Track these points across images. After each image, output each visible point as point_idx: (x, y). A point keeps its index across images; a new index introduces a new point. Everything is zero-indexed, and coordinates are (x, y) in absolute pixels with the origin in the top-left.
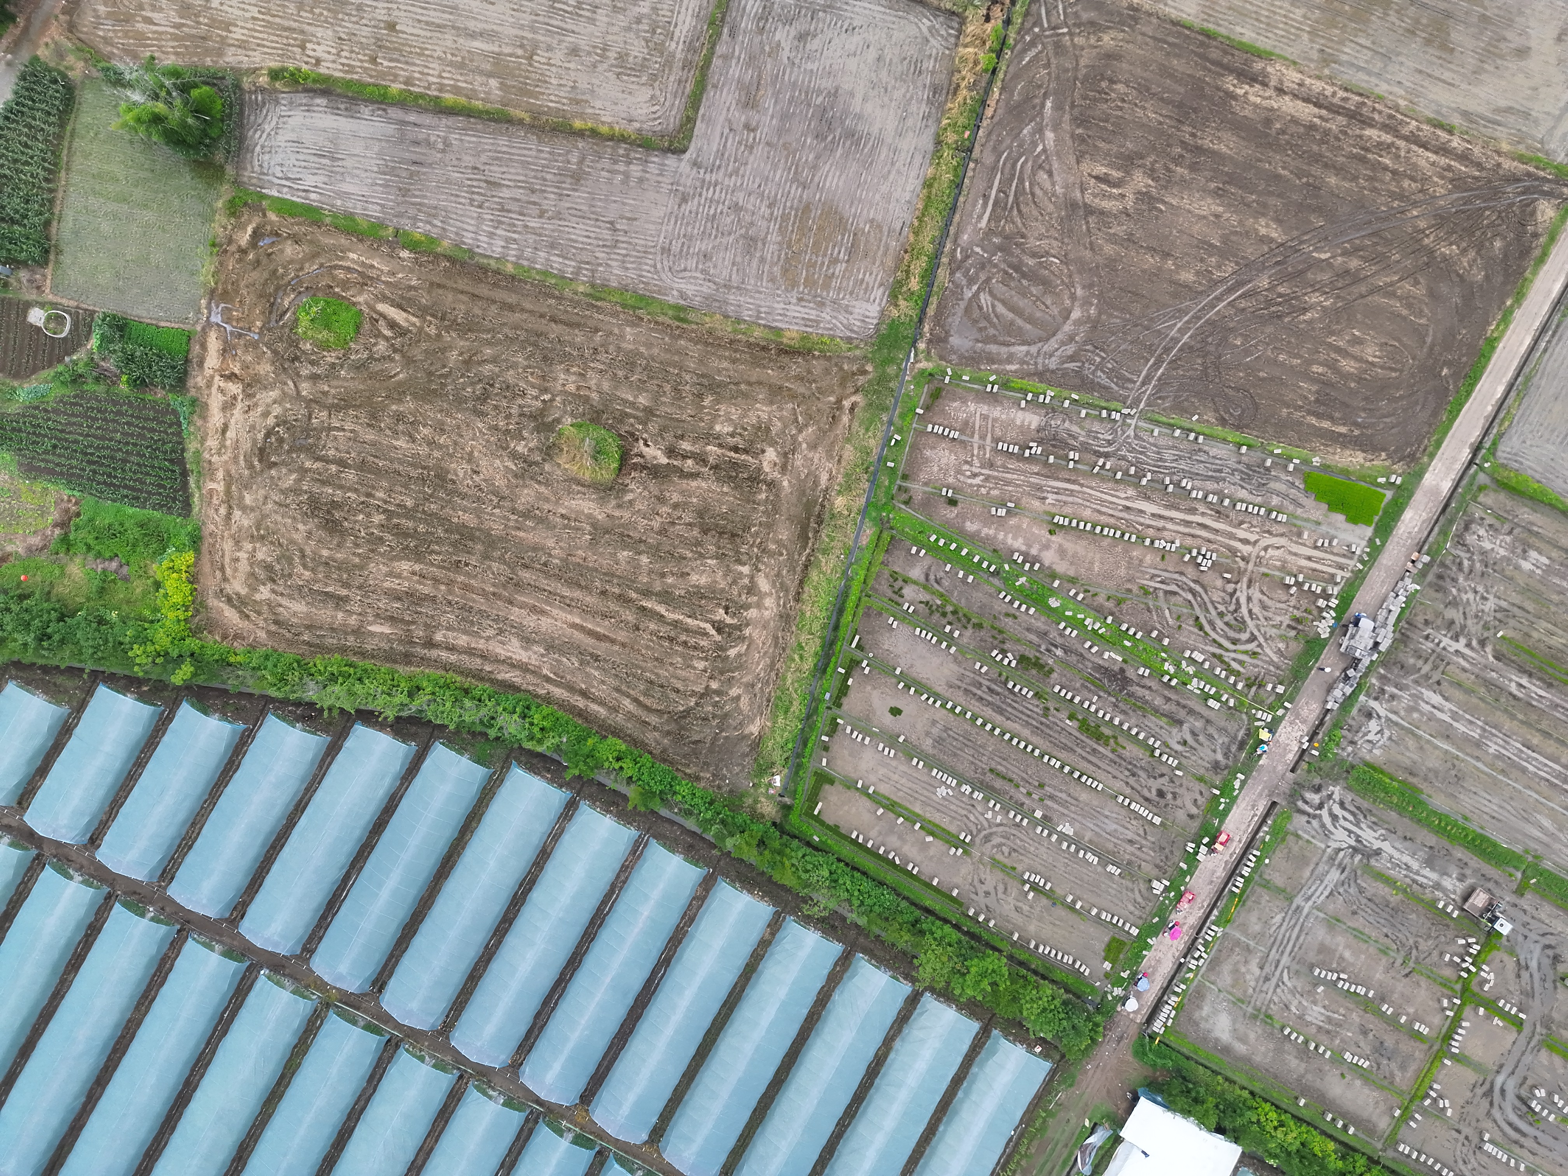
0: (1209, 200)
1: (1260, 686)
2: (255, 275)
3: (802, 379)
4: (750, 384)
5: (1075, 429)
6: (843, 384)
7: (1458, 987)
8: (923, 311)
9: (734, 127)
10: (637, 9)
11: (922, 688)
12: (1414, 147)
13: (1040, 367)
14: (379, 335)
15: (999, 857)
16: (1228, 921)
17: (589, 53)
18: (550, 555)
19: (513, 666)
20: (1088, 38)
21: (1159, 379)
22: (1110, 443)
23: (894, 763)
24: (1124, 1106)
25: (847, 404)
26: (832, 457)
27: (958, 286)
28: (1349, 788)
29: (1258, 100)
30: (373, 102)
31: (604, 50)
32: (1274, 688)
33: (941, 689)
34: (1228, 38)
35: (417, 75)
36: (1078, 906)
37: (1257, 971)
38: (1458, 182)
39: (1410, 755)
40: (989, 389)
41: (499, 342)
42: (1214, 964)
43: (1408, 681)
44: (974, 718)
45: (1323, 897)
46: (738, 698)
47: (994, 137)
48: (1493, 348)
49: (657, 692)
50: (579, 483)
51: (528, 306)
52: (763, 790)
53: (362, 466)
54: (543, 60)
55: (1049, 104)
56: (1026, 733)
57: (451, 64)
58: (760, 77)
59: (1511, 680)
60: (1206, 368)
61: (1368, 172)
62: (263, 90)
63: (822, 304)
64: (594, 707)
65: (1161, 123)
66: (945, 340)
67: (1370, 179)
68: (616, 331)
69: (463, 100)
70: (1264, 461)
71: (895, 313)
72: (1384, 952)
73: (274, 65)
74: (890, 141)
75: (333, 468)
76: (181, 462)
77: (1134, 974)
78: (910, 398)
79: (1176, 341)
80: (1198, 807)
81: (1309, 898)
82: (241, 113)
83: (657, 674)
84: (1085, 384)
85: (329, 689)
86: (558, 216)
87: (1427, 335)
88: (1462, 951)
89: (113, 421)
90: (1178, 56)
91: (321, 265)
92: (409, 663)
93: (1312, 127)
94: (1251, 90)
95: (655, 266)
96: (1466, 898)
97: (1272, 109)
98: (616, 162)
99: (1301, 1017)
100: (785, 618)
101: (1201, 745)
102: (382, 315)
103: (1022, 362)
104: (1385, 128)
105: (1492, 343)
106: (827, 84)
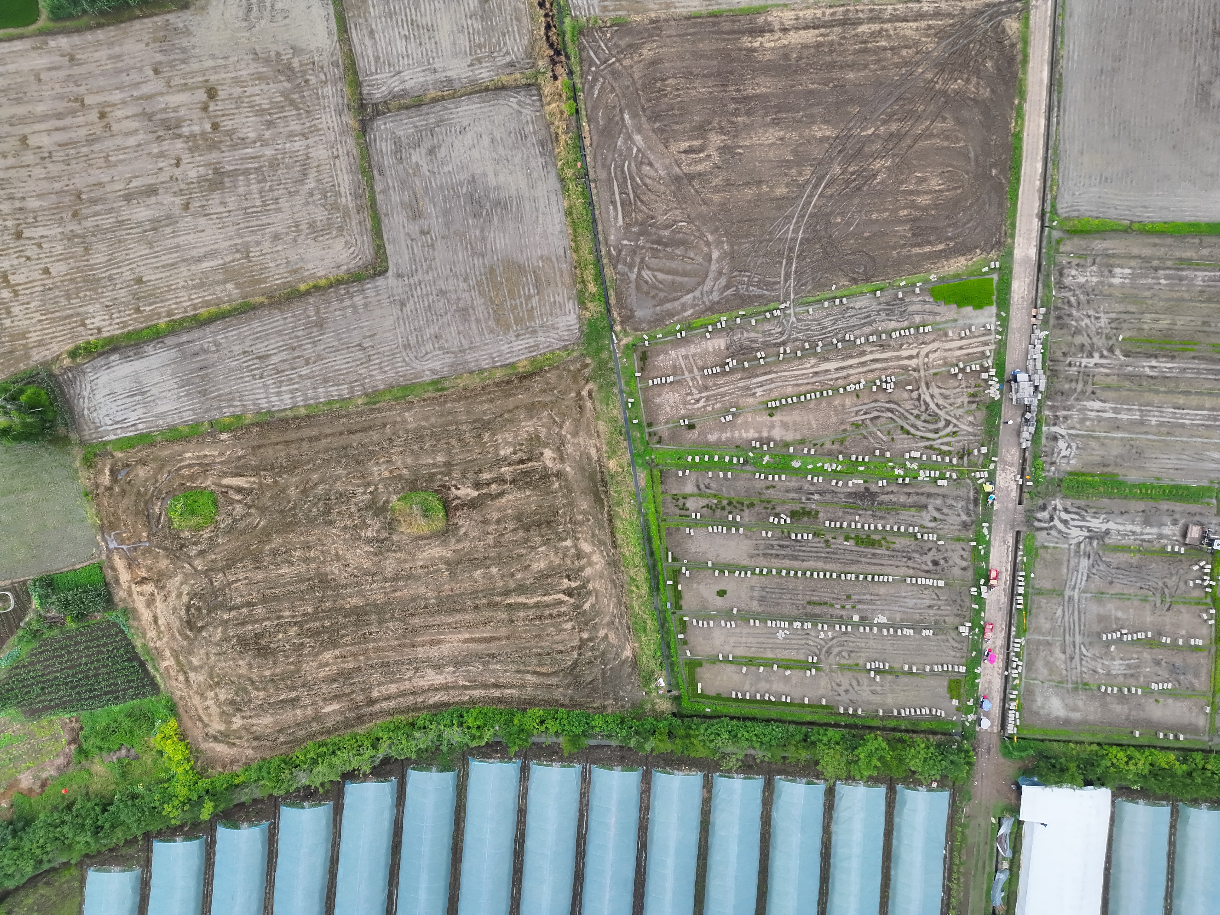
0: (771, 130)
1: (969, 454)
2: (126, 501)
3: (545, 391)
4: (510, 411)
5: (753, 335)
6: (575, 380)
7: (1209, 600)
8: (607, 303)
9: (413, 237)
10: (307, 187)
11: (732, 568)
12: (898, 24)
13: (708, 304)
14: (233, 502)
15: (843, 661)
16: (1025, 631)
17: (287, 234)
18: (426, 599)
19: (437, 690)
20: (632, 58)
21: (796, 272)
22: (782, 334)
23: (738, 630)
24: (1013, 796)
25: (584, 393)
26: (592, 435)
27: (623, 274)
28: (1065, 497)
29: (772, 44)
30: (152, 341)
31: (296, 226)
32: (979, 451)
33: (746, 562)
34: (731, 10)
35: (173, 306)
36: (915, 670)
37: (1062, 656)
38: (941, 34)
39: (1097, 453)
40: (679, 336)
41: (320, 467)
42: (1030, 666)
43: (1071, 401)
44: (779, 572)
45: (1083, 583)
46: (606, 636)
47: (599, 158)
48: (1020, 140)
49: (547, 660)
50: (422, 538)
51: (328, 431)
52: (654, 694)
53: (264, 600)
54: (258, 254)
55: (626, 116)
56: (820, 565)
57: (194, 287)
58: (415, 194)
59: (1144, 367)
60: (825, 249)
61: (874, 58)
62: (70, 369)
63: (534, 332)
64: (508, 691)
65: (711, 93)
66: (632, 316)
67: (878, 61)
68: (399, 419)
69: (214, 309)
70: (897, 295)
71: (588, 314)
72: (1145, 600)
73: (70, 347)
74: (527, 195)
75: (245, 610)
76: (136, 657)
77: (977, 700)
78: (627, 368)
79: (794, 240)
80: (966, 560)
81: (1074, 588)
82: (62, 392)
83: (541, 647)
84: (745, 301)
85: (315, 771)
86: (320, 358)
87: (969, 152)
88: (1199, 573)
89: (76, 651)
90: (701, 40)
91: (169, 472)
92: (363, 723)
93: (819, 45)
94: (763, 40)
95: (404, 361)
96: (1184, 535)
97: (785, 46)
98: (342, 301)
99: (1108, 674)
100: (613, 564)
101: (947, 515)
102: (228, 487)
103: (694, 306)
104: (871, 20)
105: (1018, 136)
106: (464, 176)
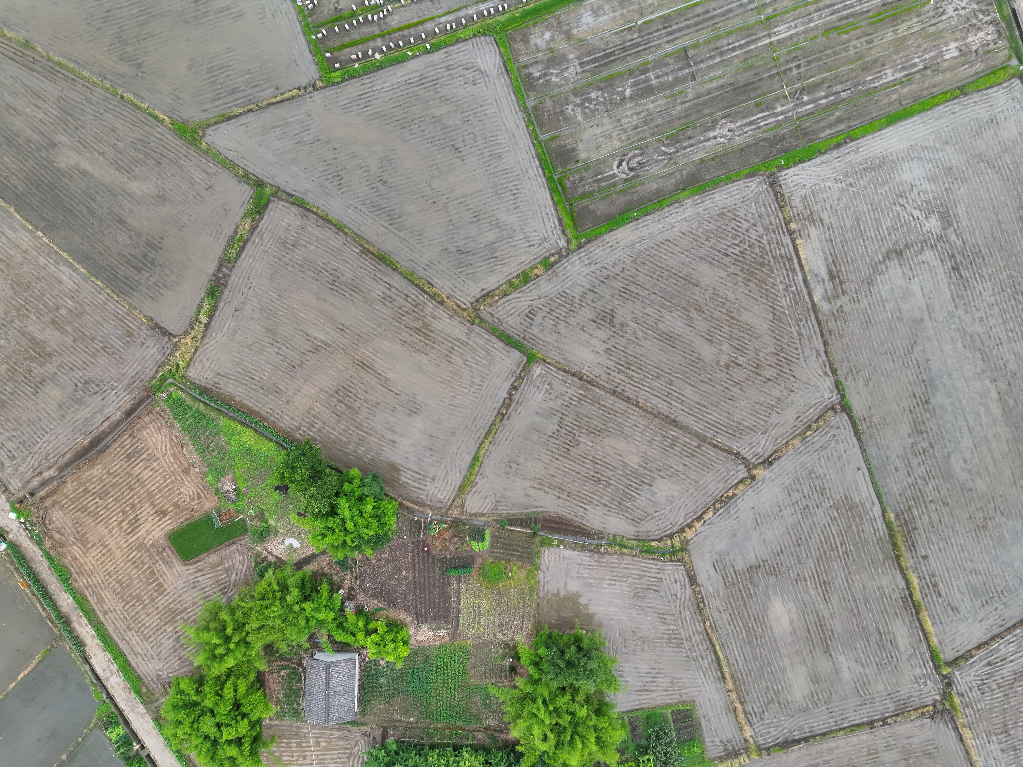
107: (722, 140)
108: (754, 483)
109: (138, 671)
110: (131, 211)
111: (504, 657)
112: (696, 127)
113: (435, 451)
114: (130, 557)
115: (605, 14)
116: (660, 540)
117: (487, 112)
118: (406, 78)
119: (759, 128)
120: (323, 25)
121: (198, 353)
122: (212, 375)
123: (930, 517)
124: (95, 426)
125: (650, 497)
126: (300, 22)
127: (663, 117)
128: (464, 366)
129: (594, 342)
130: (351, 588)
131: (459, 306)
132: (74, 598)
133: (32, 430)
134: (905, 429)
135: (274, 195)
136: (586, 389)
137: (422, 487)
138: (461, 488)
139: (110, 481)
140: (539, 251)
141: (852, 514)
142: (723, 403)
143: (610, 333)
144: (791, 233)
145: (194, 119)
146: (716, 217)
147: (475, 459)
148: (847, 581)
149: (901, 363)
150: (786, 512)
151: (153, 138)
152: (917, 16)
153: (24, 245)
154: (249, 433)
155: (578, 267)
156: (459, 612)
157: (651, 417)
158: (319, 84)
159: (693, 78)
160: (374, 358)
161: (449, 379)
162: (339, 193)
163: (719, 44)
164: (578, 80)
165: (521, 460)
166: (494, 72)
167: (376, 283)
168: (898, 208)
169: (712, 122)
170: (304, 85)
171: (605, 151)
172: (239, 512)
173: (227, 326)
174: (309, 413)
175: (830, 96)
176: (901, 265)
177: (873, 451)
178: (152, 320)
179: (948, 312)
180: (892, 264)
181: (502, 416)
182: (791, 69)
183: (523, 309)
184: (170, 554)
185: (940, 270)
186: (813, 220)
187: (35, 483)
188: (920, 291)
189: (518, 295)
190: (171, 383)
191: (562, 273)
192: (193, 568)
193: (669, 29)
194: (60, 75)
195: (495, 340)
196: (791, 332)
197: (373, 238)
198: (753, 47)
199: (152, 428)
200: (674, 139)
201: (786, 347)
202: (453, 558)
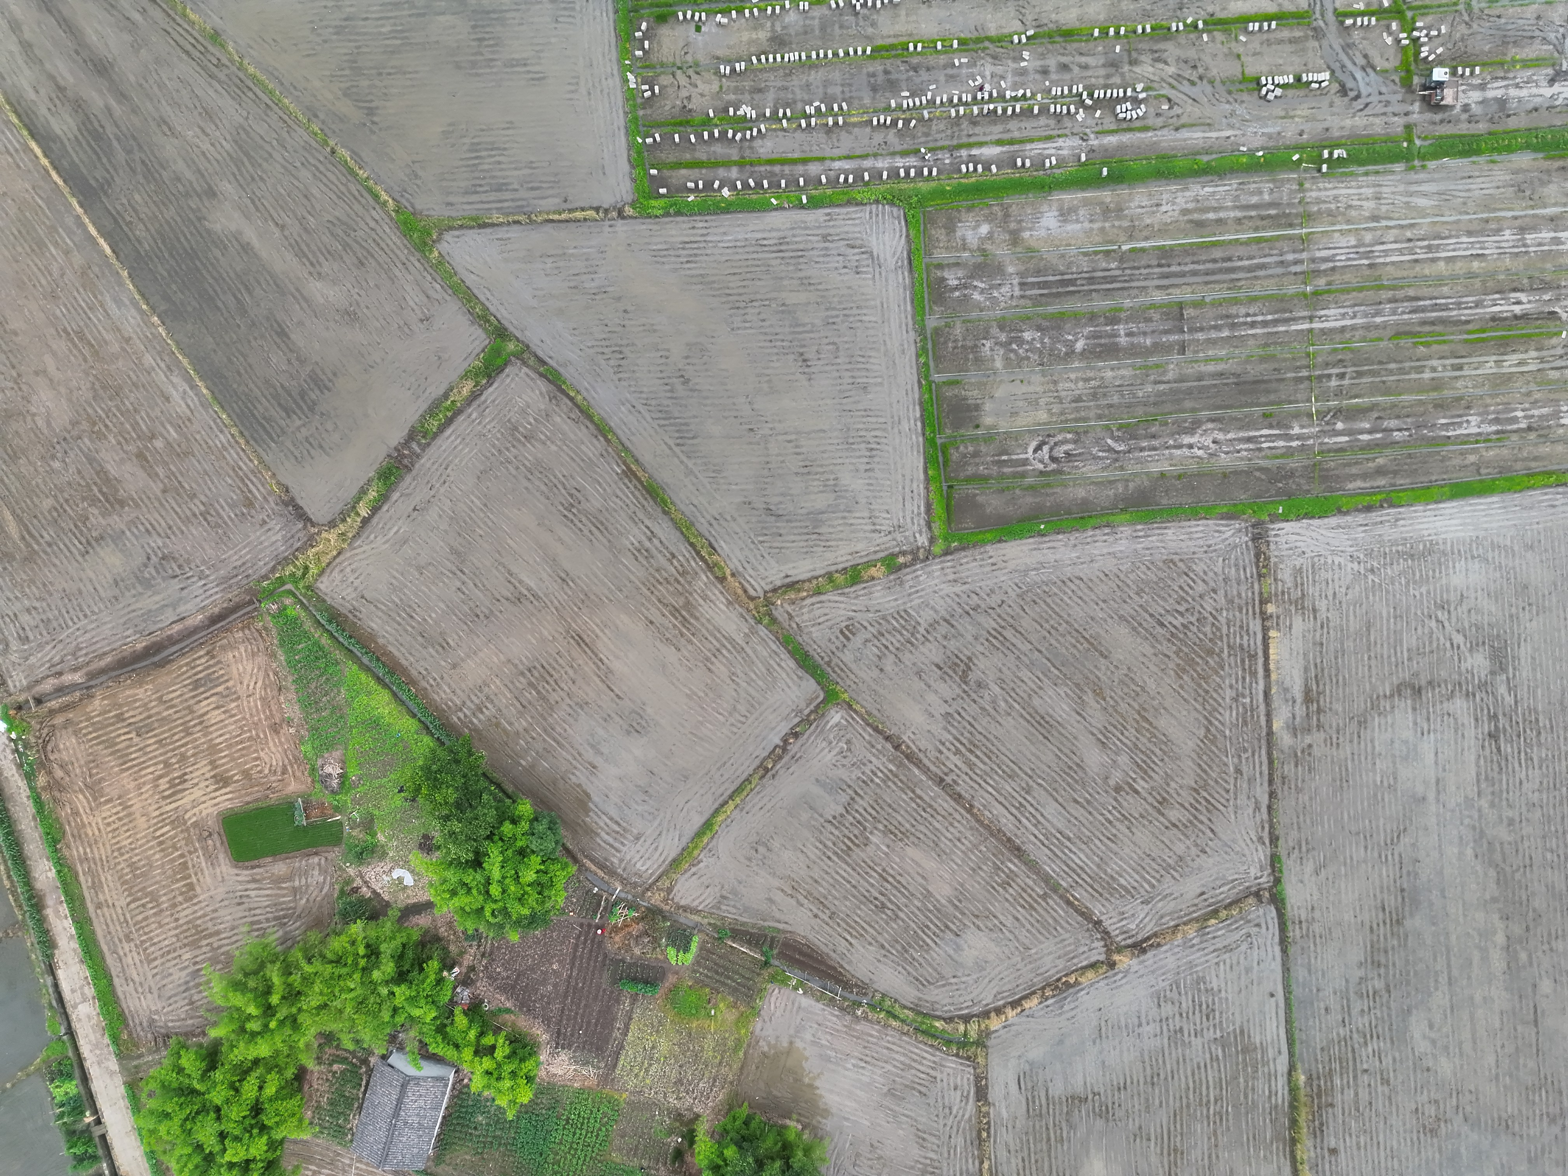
88: (1435, 43)
107: (1200, 453)
108: (1110, 973)
109: (124, 1006)
110: (301, 323)
111: (671, 1132)
112: (1166, 424)
113: (650, 797)
114: (158, 833)
115: (1077, 221)
116: (949, 1020)
117: (864, 318)
118: (759, 235)
119: (1260, 450)
120: (659, 125)
121: (341, 558)
122: (354, 595)
123: (1356, 1094)
124: (160, 625)
125: (952, 952)
126: (626, 113)
127: (1123, 396)
128: (729, 681)
129: (931, 698)
130: (472, 969)
131: (745, 591)
132: (59, 872)
133: (65, 606)
134: (1356, 954)
135: (518, 356)
136: (900, 765)
137: (617, 845)
138: (675, 863)
139: (158, 713)
140: (885, 543)
141: (1244, 1060)
142: (1097, 842)
143: (958, 691)
144: (1265, 617)
145: (432, 213)
146: (1160, 564)
147: (707, 825)
148: (1210, 1157)
149: (1376, 855)
150: (1148, 1030)
151: (362, 224)
152: (1537, 349)
153: (128, 331)
154: (384, 696)
155: (936, 581)
156: (621, 1047)
157: (987, 834)
158: (629, 211)
159: (1182, 350)
160: (600, 634)
161: (702, 694)
162: (615, 378)
163: (1233, 310)
164: (1011, 307)
165: (776, 844)
166: (891, 262)
167: (632, 525)
168: (1433, 624)
169: (1192, 423)
170: (606, 206)
171: (1023, 422)
172: (337, 810)
173: (395, 529)
174: (481, 691)
175: (1377, 431)
176: (1414, 709)
177: (1299, 973)
178: (287, 491)
179: (1466, 797)
180: (1403, 704)
181: (764, 770)
182: (1329, 376)
183: (839, 620)
184: (218, 844)
185: (1470, 733)
186: (1303, 608)
187: (48, 686)
188: (1432, 755)
189: (837, 598)
190: (290, 592)
191: (911, 583)
192: (245, 875)
193: (1166, 270)
194: (250, 94)
195: (784, 655)
196: (1225, 764)
197: (646, 458)
198: (1282, 329)
199: (242, 650)
200: (1130, 433)
201: (1212, 783)
202: (635, 964)
